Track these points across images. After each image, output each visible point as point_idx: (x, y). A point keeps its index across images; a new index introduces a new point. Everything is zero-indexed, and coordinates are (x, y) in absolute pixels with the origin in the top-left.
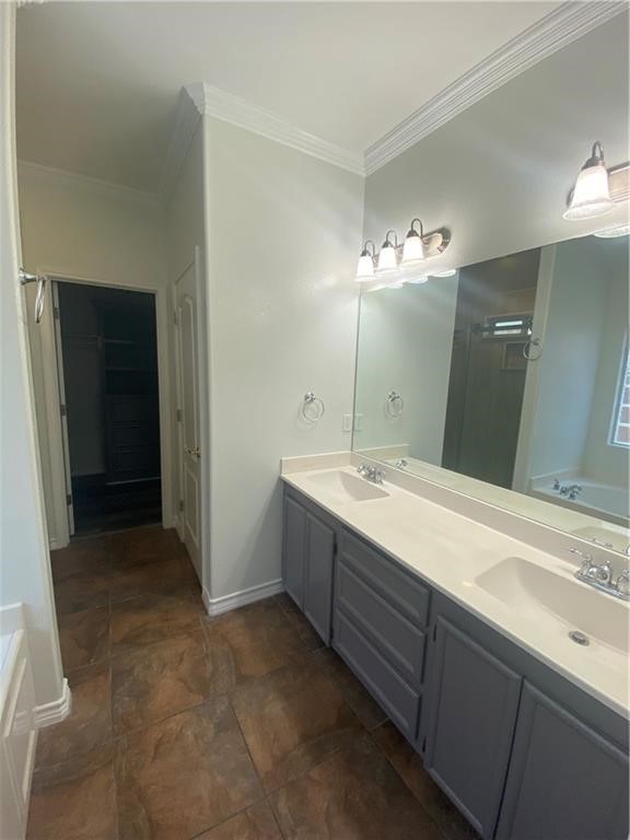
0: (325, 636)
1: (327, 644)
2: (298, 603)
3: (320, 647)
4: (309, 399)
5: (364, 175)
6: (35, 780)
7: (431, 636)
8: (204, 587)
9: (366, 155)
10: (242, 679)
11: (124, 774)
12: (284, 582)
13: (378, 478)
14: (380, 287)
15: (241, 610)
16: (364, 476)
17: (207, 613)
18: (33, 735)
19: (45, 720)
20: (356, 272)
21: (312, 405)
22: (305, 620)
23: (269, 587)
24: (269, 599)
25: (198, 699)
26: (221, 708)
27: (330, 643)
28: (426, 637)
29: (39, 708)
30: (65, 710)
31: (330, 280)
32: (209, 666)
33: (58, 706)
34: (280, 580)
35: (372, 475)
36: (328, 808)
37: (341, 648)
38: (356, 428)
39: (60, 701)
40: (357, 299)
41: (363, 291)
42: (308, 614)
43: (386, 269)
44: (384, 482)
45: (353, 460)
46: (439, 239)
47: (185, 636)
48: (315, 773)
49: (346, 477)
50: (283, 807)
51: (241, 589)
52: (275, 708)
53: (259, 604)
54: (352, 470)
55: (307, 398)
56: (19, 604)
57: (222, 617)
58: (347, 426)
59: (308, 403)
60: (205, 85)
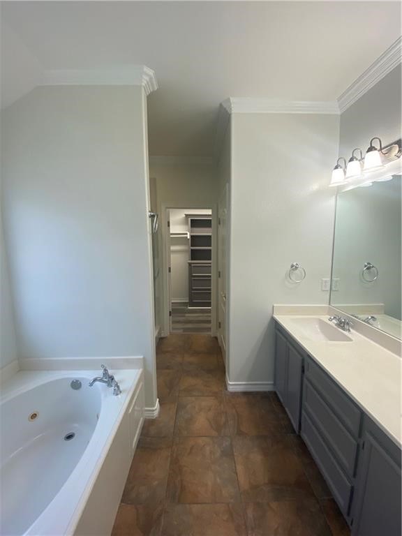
0: (295, 426)
1: (297, 432)
2: (281, 400)
3: (292, 433)
4: (294, 268)
5: (339, 113)
6: (139, 442)
7: (361, 446)
8: (227, 374)
9: (338, 101)
10: (240, 433)
11: (175, 455)
12: (274, 384)
13: (346, 327)
14: (351, 188)
15: (245, 394)
16: (336, 325)
17: (227, 389)
18: (142, 420)
19: (147, 415)
20: (330, 180)
21: (297, 271)
22: (285, 412)
23: (265, 385)
24: (265, 392)
25: (214, 433)
26: (226, 443)
27: (299, 432)
28: (358, 445)
29: (146, 408)
30: (156, 414)
31: (315, 187)
32: (223, 419)
33: (154, 411)
34: (272, 382)
35: (342, 324)
36: (277, 528)
37: (305, 437)
38: (334, 289)
39: (154, 409)
40: (334, 197)
41: (338, 191)
42: (287, 409)
43: (352, 176)
44: (351, 330)
45: (330, 311)
46: (396, 148)
47: (213, 398)
48: (274, 505)
49: (321, 323)
50: (250, 513)
51: (248, 381)
52: (257, 457)
53: (258, 393)
54: (325, 318)
55: (292, 266)
56: (142, 357)
57: (234, 394)
58: (325, 286)
59: (293, 270)
60: (231, 99)
